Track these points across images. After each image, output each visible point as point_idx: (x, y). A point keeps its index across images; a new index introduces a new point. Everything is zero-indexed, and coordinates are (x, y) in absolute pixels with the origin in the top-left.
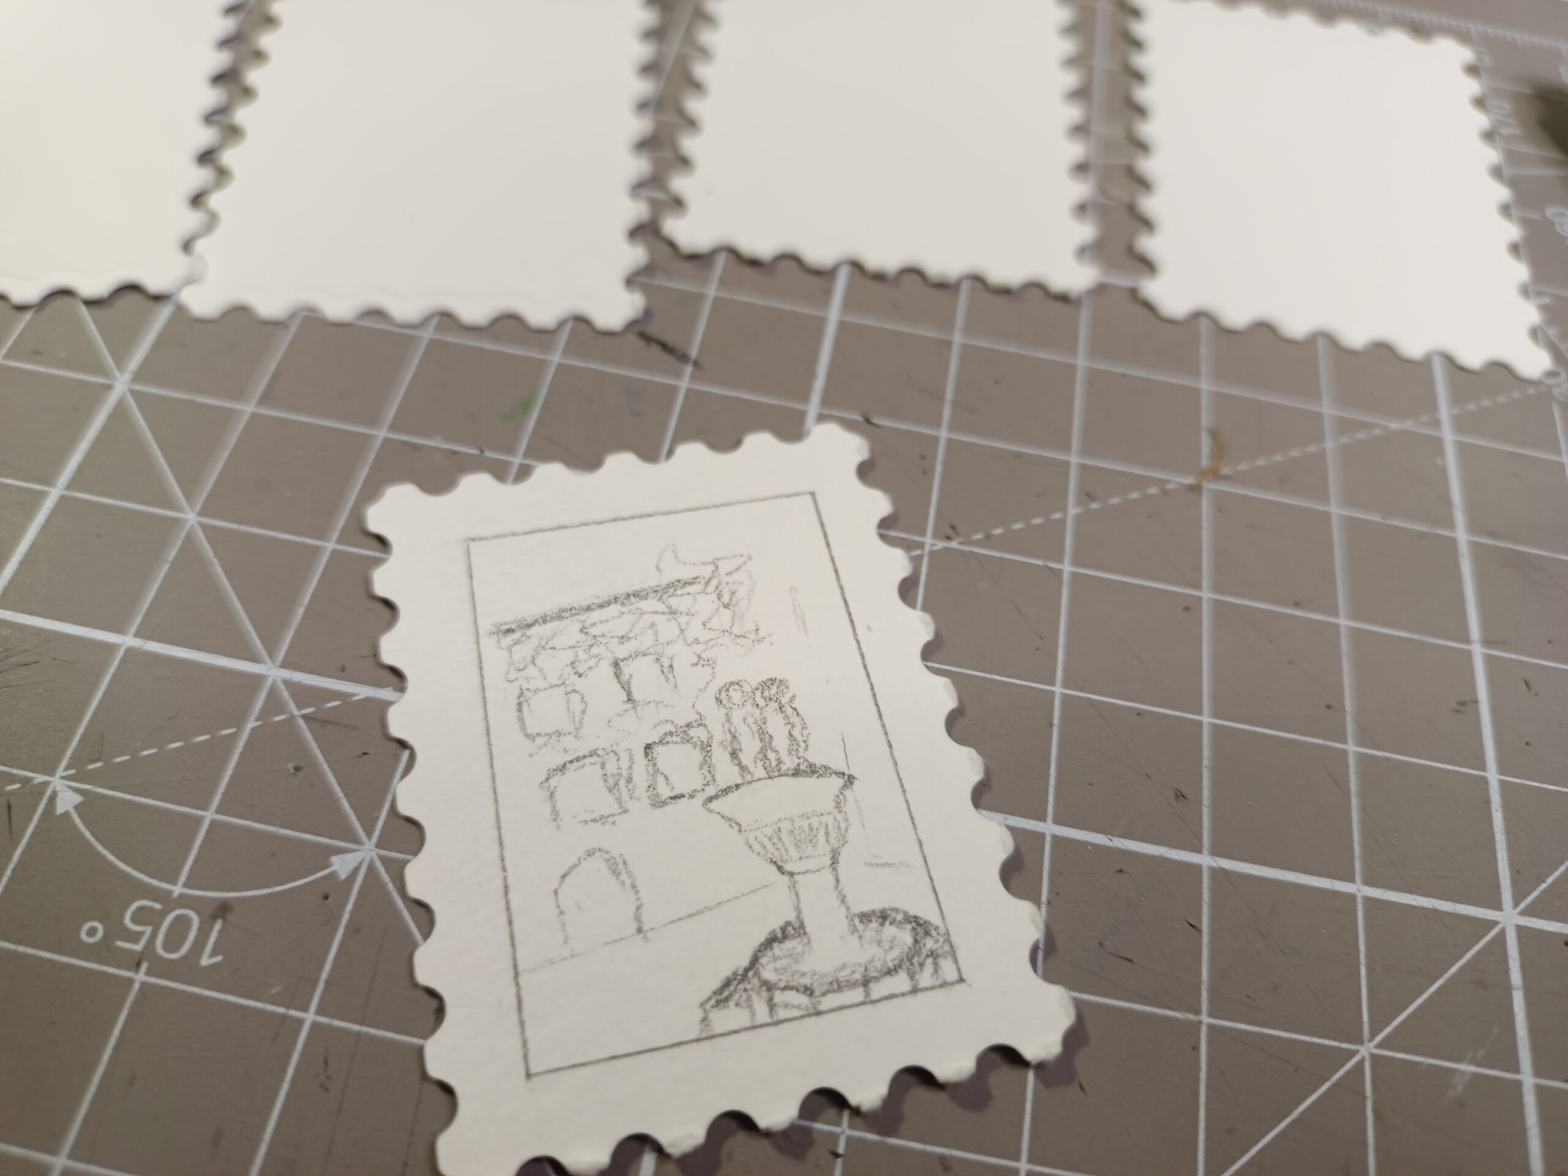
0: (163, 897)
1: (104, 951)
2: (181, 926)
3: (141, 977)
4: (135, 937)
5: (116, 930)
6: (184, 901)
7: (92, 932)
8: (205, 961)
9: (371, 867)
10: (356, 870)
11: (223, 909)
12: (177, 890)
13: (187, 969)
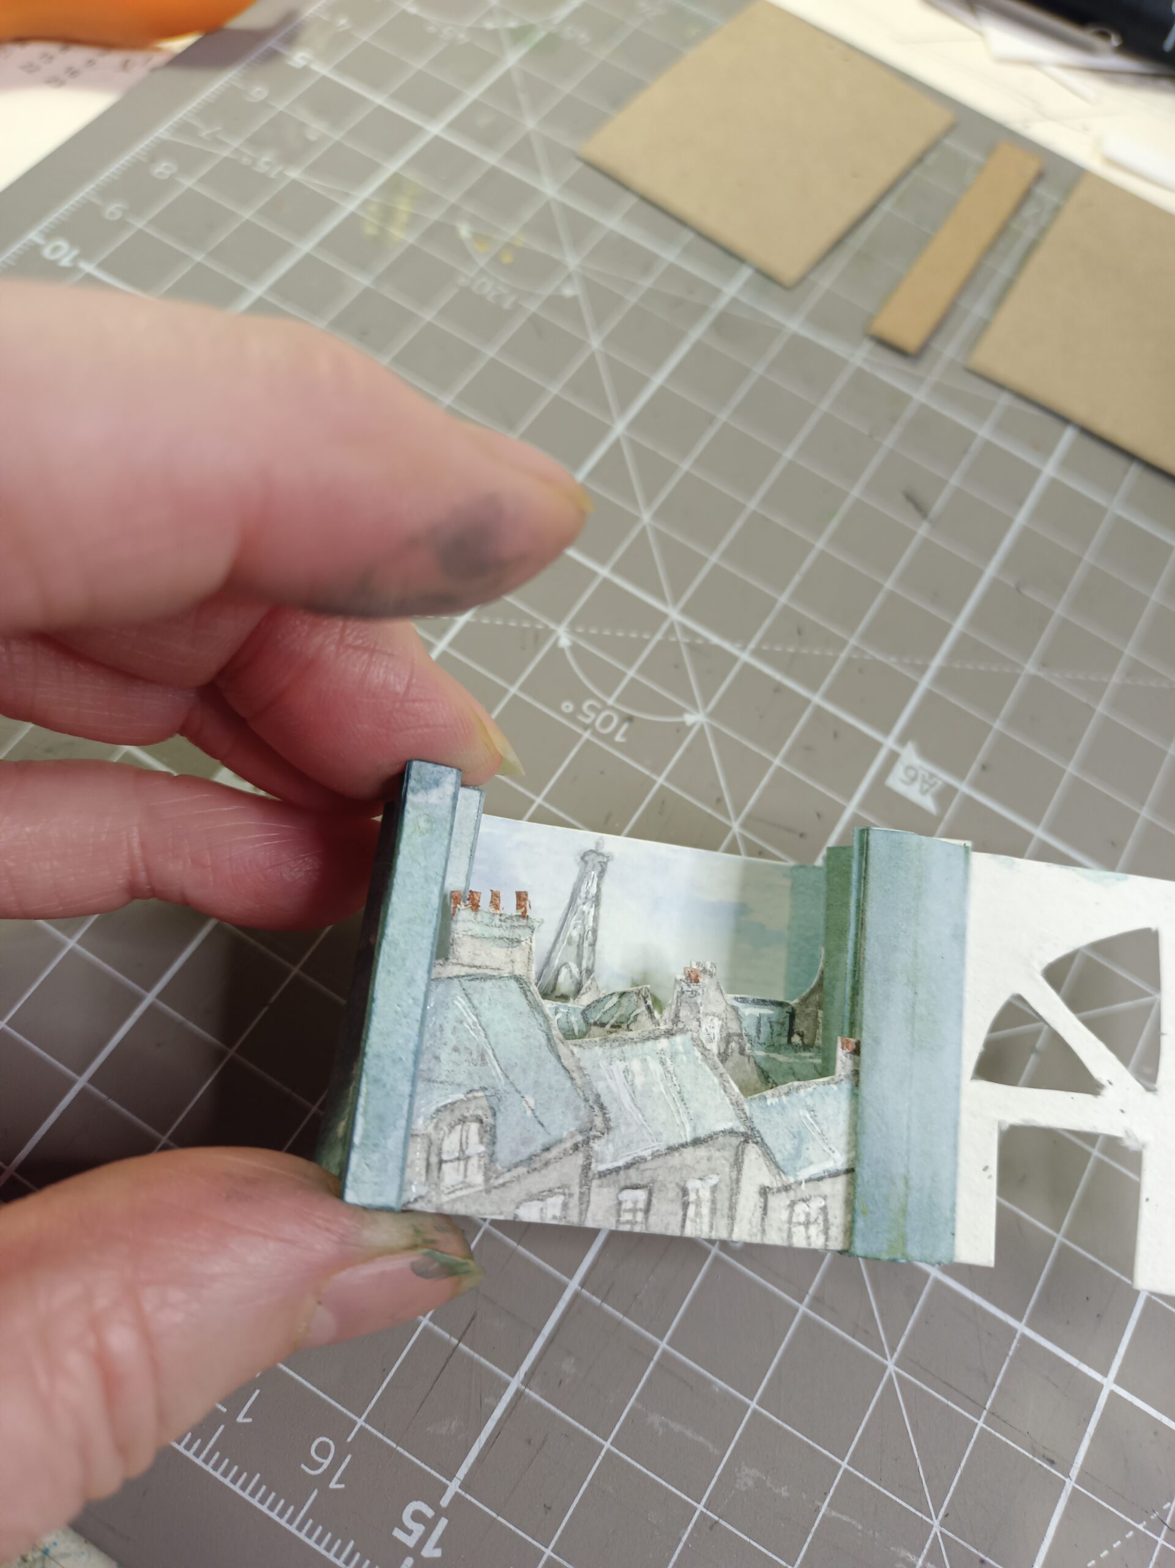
0: (604, 703)
1: (572, 717)
2: (609, 719)
3: (587, 735)
4: (587, 716)
5: (578, 709)
6: (612, 708)
7: (568, 707)
9: (702, 725)
10: (695, 724)
11: (630, 719)
12: (610, 702)
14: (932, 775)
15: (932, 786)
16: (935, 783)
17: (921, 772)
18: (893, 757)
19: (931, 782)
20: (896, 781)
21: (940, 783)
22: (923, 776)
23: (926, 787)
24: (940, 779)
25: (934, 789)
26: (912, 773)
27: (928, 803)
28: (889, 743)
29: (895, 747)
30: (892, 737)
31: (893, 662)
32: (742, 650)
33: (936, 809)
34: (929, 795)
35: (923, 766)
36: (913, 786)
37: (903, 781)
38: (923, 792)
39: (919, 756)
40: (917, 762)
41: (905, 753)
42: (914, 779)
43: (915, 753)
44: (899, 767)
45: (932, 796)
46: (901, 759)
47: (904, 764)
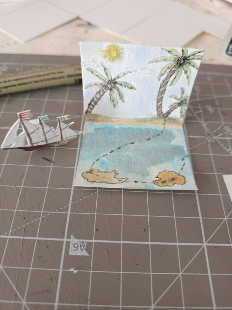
9: (1, 270)
14: (83, 243)
15: (84, 246)
16: (85, 244)
17: (79, 243)
18: (68, 243)
19: (83, 245)
20: (72, 252)
21: (86, 243)
22: (80, 244)
23: (82, 247)
24: (86, 242)
25: (85, 247)
26: (76, 246)
27: (85, 253)
28: (65, 240)
29: (68, 240)
30: (65, 237)
31: (57, 211)
32: (8, 235)
33: (88, 253)
34: (84, 250)
35: (79, 241)
36: (78, 250)
37: (74, 250)
38: (82, 250)
39: (76, 238)
40: (76, 241)
41: (71, 240)
42: (77, 247)
43: (74, 238)
44: (71, 246)
45: (85, 250)
46: (71, 243)
47: (72, 244)
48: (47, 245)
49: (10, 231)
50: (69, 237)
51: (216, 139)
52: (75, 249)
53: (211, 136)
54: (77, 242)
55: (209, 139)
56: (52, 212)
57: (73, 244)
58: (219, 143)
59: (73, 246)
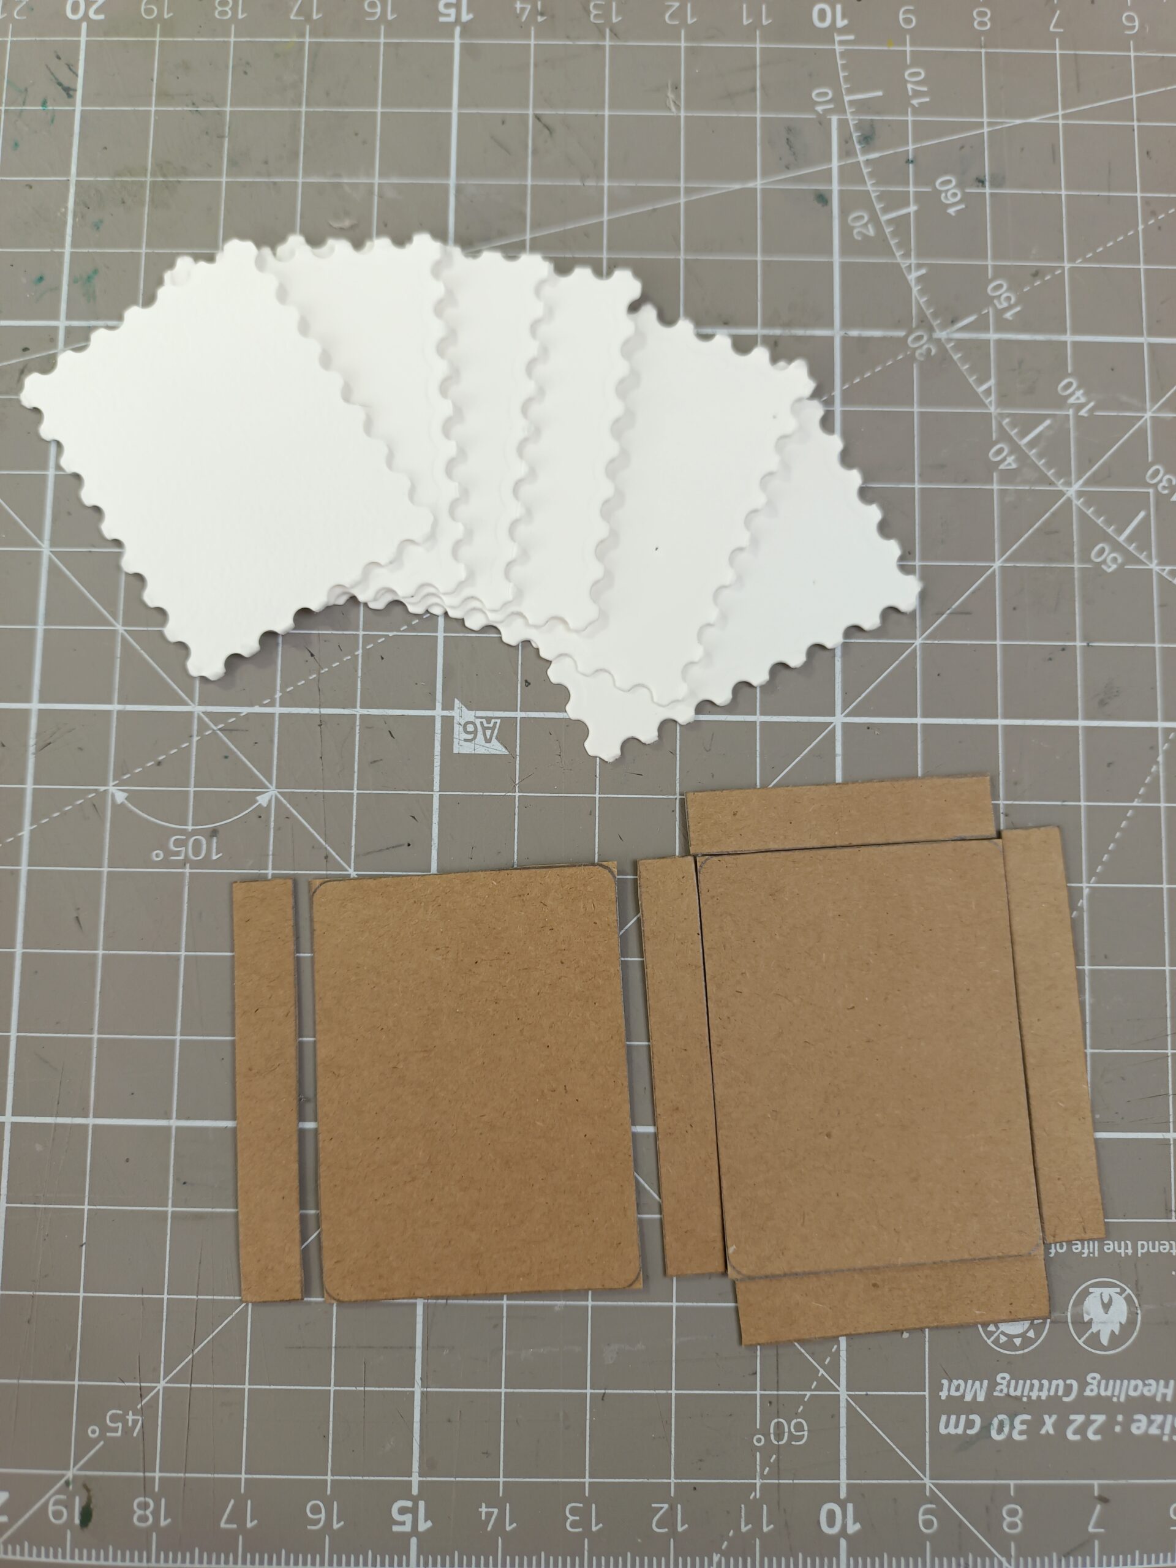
0: (184, 833)
1: (166, 862)
2: (197, 844)
3: (187, 871)
4: (178, 854)
5: (168, 853)
6: (194, 832)
7: (157, 855)
8: (215, 857)
9: (276, 798)
10: (270, 801)
11: (214, 832)
12: (190, 828)
13: (206, 862)
18: (448, 722)
20: (462, 747)
24: (497, 718)
28: (438, 712)
29: (446, 713)
30: (439, 705)
31: (404, 631)
32: (272, 704)
33: (506, 748)
34: (494, 740)
35: (477, 715)
36: (477, 740)
37: (466, 740)
38: (488, 741)
39: (470, 709)
40: (469, 715)
41: (455, 713)
42: (475, 732)
43: (464, 709)
44: (457, 729)
45: (497, 738)
46: (455, 721)
47: (460, 724)
48: (389, 729)
49: (278, 695)
50: (448, 705)
51: (949, 340)
52: (470, 737)
53: (931, 330)
54: (472, 719)
55: (922, 342)
56: (391, 634)
57: (463, 723)
58: (956, 357)
59: (461, 729)
